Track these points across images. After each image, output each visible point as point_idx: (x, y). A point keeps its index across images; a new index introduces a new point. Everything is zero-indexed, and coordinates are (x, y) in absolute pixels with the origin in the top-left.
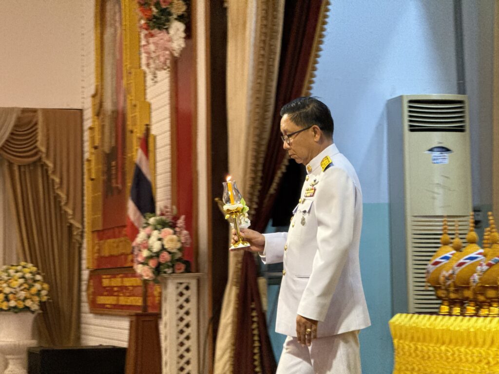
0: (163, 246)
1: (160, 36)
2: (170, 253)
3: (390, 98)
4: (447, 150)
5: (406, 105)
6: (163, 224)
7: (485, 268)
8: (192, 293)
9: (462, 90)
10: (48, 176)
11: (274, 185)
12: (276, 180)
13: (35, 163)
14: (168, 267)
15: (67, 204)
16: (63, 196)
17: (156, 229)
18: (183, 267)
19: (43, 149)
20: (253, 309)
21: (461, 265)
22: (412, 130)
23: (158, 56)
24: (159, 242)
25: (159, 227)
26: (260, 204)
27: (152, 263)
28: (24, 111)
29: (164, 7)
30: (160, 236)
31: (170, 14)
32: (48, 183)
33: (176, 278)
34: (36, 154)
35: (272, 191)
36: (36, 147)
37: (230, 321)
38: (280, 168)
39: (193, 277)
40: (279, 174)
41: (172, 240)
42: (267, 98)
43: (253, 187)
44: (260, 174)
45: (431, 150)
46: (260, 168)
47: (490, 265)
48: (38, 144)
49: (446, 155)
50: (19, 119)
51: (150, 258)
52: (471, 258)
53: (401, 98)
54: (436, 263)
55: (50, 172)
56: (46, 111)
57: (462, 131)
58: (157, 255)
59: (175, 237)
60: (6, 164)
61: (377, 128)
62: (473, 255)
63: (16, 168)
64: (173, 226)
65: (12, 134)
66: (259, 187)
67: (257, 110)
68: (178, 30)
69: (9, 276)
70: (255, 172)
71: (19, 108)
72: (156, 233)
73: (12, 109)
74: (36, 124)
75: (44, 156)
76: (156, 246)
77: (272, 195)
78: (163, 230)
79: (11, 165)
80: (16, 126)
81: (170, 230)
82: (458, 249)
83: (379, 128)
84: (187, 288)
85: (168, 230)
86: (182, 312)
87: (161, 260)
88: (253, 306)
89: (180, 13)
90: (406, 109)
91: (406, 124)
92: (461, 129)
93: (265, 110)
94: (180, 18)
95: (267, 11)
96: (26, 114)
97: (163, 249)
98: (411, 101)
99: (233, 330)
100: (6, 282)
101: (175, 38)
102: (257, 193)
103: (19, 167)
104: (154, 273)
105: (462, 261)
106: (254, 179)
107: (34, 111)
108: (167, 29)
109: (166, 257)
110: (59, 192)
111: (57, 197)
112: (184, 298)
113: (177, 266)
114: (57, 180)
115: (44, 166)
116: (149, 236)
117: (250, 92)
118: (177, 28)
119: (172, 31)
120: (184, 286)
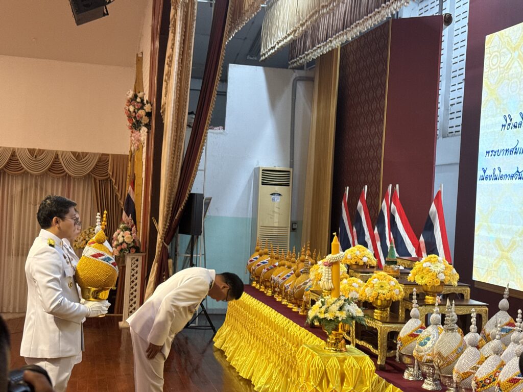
0: (124, 240)
1: (136, 133)
2: (127, 244)
3: (255, 166)
4: (280, 195)
5: (261, 171)
6: (126, 229)
7: (266, 271)
8: (140, 263)
9: (292, 165)
10: (113, 186)
11: (177, 215)
12: (179, 212)
13: (107, 179)
14: (127, 251)
15: (120, 199)
16: (119, 196)
17: (122, 231)
18: (134, 250)
19: (111, 174)
20: (164, 275)
21: (258, 265)
22: (262, 184)
23: (135, 143)
24: (123, 238)
25: (124, 230)
26: (171, 223)
27: (118, 248)
28: (103, 154)
29: (138, 119)
30: (124, 235)
31: (141, 123)
32: (112, 189)
33: (132, 255)
34: (108, 175)
35: (176, 218)
36: (107, 172)
37: (153, 279)
38: (181, 206)
39: (140, 255)
40: (180, 210)
41: (128, 238)
42: (176, 171)
43: (167, 215)
44: (171, 209)
45: (272, 194)
46: (171, 205)
47: (268, 270)
48: (109, 171)
49: (279, 197)
50: (100, 158)
51: (117, 245)
52: (264, 263)
53: (259, 168)
54: (251, 261)
55: (113, 184)
56: (113, 156)
57: (288, 186)
58: (121, 244)
59: (130, 236)
60: (93, 179)
61: (248, 181)
62: (265, 261)
63: (98, 181)
64: (130, 230)
65: (96, 165)
66: (170, 215)
67: (170, 177)
68: (144, 131)
69: (90, 232)
70: (168, 208)
71: (100, 153)
72: (122, 233)
73: (97, 154)
74: (108, 161)
75: (111, 177)
76: (121, 240)
77: (176, 220)
78: (125, 232)
79: (95, 179)
80: (98, 161)
81: (129, 232)
82: (261, 255)
83: (249, 181)
84: (137, 260)
85: (128, 232)
86: (133, 272)
87: (122, 247)
88: (164, 274)
89: (146, 123)
90: (261, 174)
91: (260, 181)
92: (287, 185)
93: (175, 177)
94: (146, 125)
95: (177, 129)
96: (103, 156)
97: (124, 241)
98: (263, 170)
99: (154, 284)
100: (88, 235)
101: (143, 135)
102: (169, 218)
103: (99, 181)
104: (119, 253)
105: (259, 263)
106: (168, 211)
107: (108, 155)
108: (139, 130)
109: (125, 245)
110: (118, 194)
111: (116, 196)
112: (135, 265)
113: (131, 250)
114: (117, 188)
115: (111, 180)
116: (119, 234)
117: (168, 168)
118: (144, 130)
119: (141, 132)
120: (135, 259)
